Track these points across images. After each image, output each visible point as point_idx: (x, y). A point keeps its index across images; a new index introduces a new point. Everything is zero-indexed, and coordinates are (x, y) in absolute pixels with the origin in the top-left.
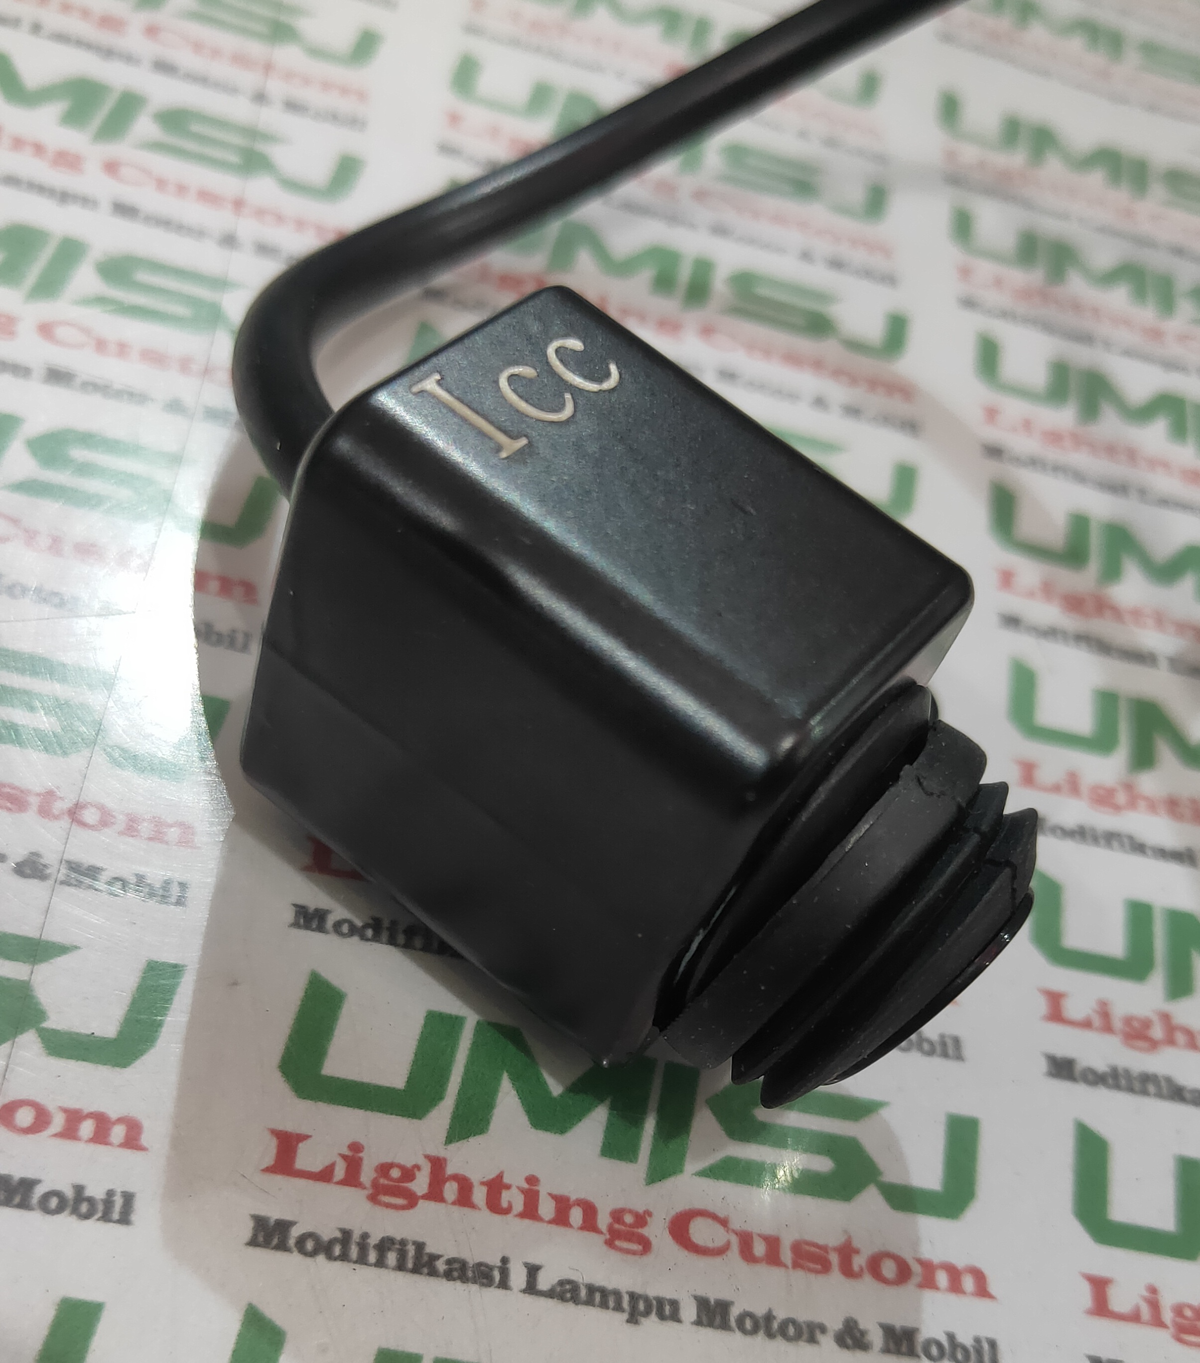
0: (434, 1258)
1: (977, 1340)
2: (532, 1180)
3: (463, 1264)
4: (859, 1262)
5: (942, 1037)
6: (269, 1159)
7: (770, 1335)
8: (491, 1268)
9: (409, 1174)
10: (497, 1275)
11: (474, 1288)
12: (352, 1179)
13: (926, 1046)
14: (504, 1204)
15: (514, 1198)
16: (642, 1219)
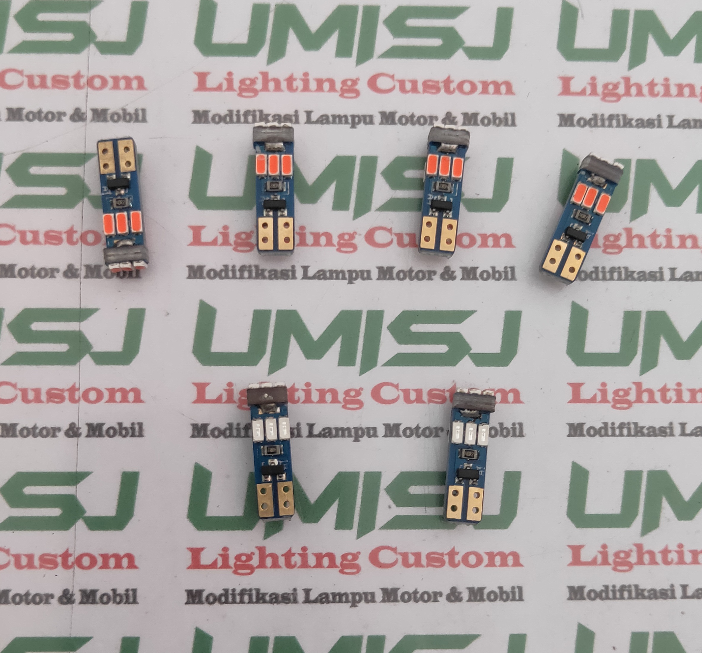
1: (514, 424)
2: (308, 384)
5: (506, 268)
6: (195, 397)
7: (418, 436)
12: (230, 399)
13: (497, 276)
16: (358, 392)
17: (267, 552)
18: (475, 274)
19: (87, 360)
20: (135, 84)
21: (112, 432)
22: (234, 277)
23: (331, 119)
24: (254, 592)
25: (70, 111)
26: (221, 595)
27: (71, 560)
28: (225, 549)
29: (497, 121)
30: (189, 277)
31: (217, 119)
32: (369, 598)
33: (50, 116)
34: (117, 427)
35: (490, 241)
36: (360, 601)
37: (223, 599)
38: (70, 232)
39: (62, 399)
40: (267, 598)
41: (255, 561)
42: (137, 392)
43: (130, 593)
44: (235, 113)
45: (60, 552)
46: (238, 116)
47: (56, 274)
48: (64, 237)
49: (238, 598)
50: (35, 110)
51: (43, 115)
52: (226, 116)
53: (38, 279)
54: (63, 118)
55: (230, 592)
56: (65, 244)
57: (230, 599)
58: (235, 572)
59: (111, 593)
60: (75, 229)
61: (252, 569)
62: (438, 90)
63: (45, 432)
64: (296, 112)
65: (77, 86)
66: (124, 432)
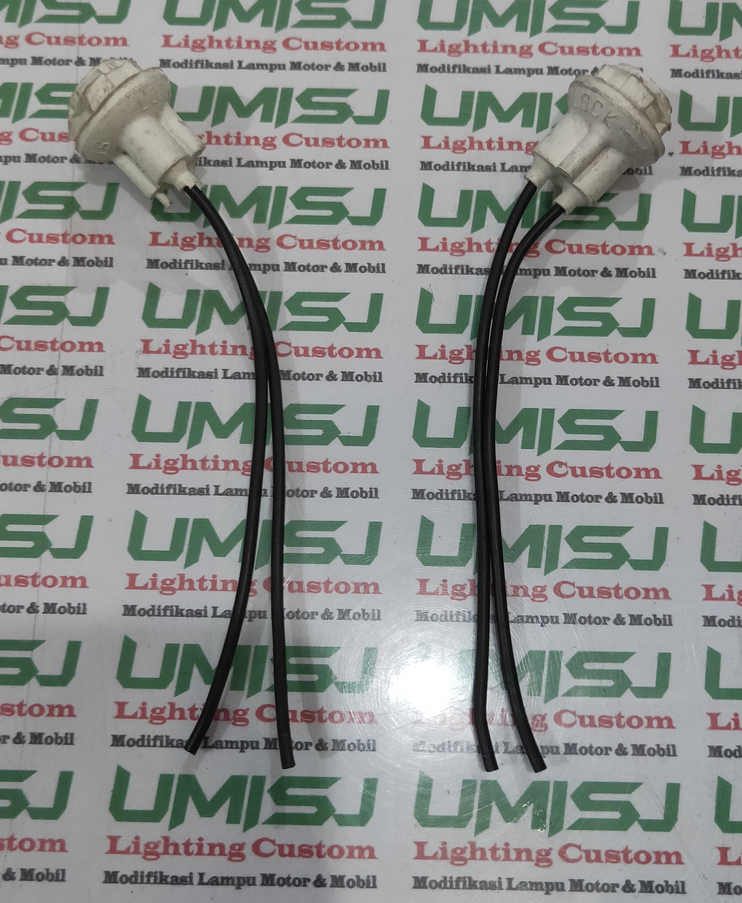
0: (182, 610)
1: (373, 610)
2: (214, 576)
3: (191, 610)
4: (331, 587)
5: (371, 489)
6: (127, 585)
7: (299, 619)
8: (201, 610)
9: (172, 582)
10: (203, 613)
11: (195, 619)
12: (154, 587)
13: (364, 495)
14: (205, 587)
15: (208, 584)
17: (177, 707)
18: (347, 493)
19: (47, 554)
20: (96, 347)
21: (62, 610)
22: (162, 493)
23: (242, 375)
24: (165, 739)
25: (47, 368)
26: (139, 740)
27: (25, 709)
28: (144, 704)
29: (368, 378)
30: (128, 493)
31: (156, 374)
32: (255, 745)
33: (32, 371)
34: (67, 606)
35: (360, 468)
36: (247, 748)
37: (140, 743)
38: (41, 457)
39: (26, 584)
40: (175, 743)
41: (167, 714)
42: (83, 579)
43: (69, 736)
44: (170, 370)
45: (17, 702)
46: (172, 372)
47: (28, 489)
48: (36, 460)
49: (152, 743)
50: (21, 366)
51: (26, 370)
52: (163, 372)
53: (14, 492)
54: (41, 372)
55: (146, 737)
56: (36, 466)
57: (146, 744)
58: (151, 722)
59: (54, 736)
60: (45, 455)
61: (164, 720)
62: (324, 354)
63: (11, 609)
64: (216, 370)
65: (53, 349)
66: (72, 610)
